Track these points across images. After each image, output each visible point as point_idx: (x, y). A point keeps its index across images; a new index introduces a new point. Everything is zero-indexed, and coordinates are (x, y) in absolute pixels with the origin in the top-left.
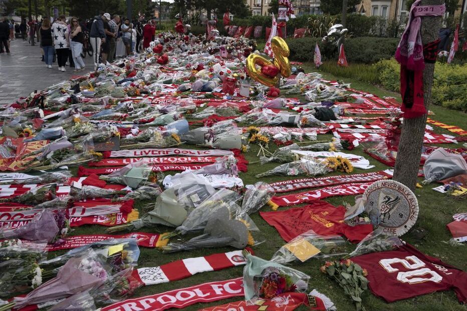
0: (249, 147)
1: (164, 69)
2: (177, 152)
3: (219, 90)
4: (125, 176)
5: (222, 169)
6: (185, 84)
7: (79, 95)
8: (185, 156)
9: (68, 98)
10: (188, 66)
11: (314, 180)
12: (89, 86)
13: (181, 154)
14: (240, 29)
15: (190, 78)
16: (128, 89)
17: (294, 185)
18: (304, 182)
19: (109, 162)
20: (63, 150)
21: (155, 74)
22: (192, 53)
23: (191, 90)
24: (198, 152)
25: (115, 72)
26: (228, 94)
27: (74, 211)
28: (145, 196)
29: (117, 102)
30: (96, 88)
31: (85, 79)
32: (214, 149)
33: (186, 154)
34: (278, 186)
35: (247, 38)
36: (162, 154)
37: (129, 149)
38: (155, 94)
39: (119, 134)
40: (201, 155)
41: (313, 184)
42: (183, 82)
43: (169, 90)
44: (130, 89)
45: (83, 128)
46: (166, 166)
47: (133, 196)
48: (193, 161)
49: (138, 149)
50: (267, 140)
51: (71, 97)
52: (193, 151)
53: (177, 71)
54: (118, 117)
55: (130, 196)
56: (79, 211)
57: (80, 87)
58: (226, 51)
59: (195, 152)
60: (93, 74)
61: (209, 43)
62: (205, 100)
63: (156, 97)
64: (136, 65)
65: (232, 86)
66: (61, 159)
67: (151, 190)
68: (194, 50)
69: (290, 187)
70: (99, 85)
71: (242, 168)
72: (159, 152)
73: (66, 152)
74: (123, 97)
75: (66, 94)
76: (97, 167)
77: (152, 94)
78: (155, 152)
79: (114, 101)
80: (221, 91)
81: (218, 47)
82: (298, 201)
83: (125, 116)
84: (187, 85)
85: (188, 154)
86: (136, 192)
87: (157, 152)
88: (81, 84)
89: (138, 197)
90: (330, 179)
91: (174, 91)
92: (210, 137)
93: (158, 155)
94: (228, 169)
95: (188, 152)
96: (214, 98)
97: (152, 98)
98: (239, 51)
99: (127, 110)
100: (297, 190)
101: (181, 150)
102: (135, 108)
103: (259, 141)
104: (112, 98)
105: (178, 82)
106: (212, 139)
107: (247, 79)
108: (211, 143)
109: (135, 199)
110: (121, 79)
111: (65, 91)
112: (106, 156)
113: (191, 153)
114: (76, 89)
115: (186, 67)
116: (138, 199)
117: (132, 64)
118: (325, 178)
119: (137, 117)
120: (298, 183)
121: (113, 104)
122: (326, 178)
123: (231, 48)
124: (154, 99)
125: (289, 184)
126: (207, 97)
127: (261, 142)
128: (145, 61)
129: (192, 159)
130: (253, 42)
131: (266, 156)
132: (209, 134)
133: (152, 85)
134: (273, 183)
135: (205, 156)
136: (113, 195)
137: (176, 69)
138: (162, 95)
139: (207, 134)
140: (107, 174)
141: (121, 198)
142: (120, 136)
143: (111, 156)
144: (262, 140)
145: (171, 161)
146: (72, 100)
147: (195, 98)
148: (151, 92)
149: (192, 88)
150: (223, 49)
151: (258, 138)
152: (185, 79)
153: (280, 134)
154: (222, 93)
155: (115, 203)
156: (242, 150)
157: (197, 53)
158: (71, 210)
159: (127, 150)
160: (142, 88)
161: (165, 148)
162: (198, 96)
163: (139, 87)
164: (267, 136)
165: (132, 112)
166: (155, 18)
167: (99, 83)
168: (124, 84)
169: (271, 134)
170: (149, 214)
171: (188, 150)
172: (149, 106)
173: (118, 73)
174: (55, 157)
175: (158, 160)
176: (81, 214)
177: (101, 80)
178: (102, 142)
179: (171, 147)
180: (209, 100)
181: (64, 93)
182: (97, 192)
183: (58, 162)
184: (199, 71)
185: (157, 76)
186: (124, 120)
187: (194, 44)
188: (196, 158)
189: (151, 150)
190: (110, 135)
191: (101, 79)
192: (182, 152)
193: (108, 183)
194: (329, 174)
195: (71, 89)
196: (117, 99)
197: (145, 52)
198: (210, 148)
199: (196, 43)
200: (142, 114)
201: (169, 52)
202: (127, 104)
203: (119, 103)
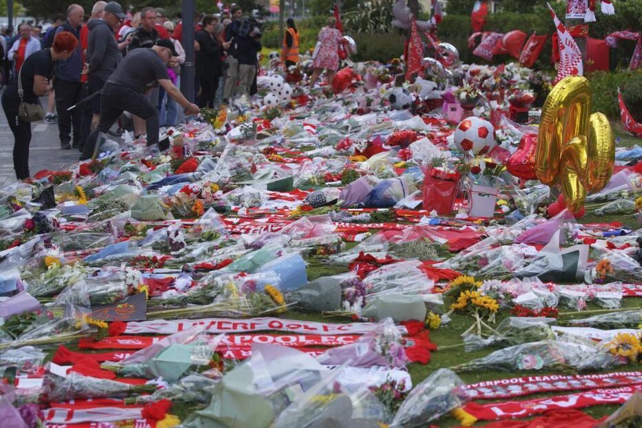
0: (449, 320)
1: (276, 153)
2: (276, 324)
3: (413, 204)
4: (154, 359)
5: (368, 355)
6: (324, 190)
7: (51, 215)
8: (293, 334)
9: (27, 220)
10: (343, 146)
11: (575, 378)
12: (78, 194)
13: (284, 328)
14: (531, 44)
15: (344, 174)
16: (174, 200)
17: (526, 385)
18: (552, 382)
19: (121, 342)
20: (24, 316)
21: (247, 165)
22: (360, 112)
23: (340, 202)
24: (326, 329)
25: (144, 162)
26: (434, 213)
27: (51, 415)
28: (193, 394)
29: (144, 230)
30: (94, 200)
31: (67, 177)
32: (362, 321)
33: (295, 330)
34: (489, 387)
35: (525, 69)
36: (239, 329)
37: (168, 319)
38: (242, 212)
39: (145, 288)
40: (330, 332)
41: (569, 384)
42: (322, 185)
43: (280, 204)
44: (178, 199)
45: (66, 275)
46: (245, 351)
47: (170, 394)
48: (308, 342)
49: (189, 318)
50: (493, 305)
51: (34, 219)
52: (311, 324)
53: (310, 157)
54: (145, 259)
55: (163, 394)
56: (61, 415)
57: (56, 196)
58: (458, 106)
59: (318, 326)
60: (89, 166)
61: (412, 82)
62: (370, 225)
63: (243, 219)
64: (202, 144)
65: (446, 194)
66: (19, 333)
67: (207, 383)
68: (369, 102)
69: (516, 390)
70: (102, 194)
71: (417, 356)
72: (235, 326)
73: (31, 318)
74: (161, 220)
75: (23, 210)
76: (96, 350)
77: (235, 212)
78: (224, 326)
79: (139, 228)
80: (419, 207)
81: (438, 94)
82: (523, 412)
83: (163, 259)
84: (331, 192)
85: (301, 330)
86: (175, 386)
87: (231, 326)
88: (57, 189)
89: (180, 395)
90: (612, 378)
91: (294, 206)
92: (356, 294)
93: (232, 331)
94: (383, 354)
95: (299, 326)
96: (397, 221)
97: (235, 220)
98: (494, 104)
99: (168, 246)
100: (528, 396)
101: (285, 322)
102: (189, 243)
103: (474, 307)
104: (133, 222)
105: (308, 184)
106: (360, 299)
107: (486, 173)
108: (356, 309)
109: (173, 400)
110: (160, 177)
111: (19, 204)
112: (116, 330)
113: (306, 327)
114: (47, 199)
115: (338, 149)
116: (180, 400)
117: (189, 142)
118: (601, 376)
119: (192, 260)
120: (535, 383)
121: (135, 235)
122: (604, 376)
123: (473, 95)
124: (238, 223)
125: (515, 384)
126: (376, 219)
127: (477, 308)
128: (226, 133)
129: (307, 339)
130: (540, 78)
131: (483, 336)
132: (352, 289)
133: (237, 192)
134: (478, 382)
135: (337, 336)
136: (130, 393)
137: (309, 153)
138: (261, 216)
139: (349, 289)
140: (117, 360)
141: (145, 397)
142: (147, 294)
143: (127, 331)
144: (482, 304)
145: (260, 341)
146: (37, 225)
147: (345, 222)
148: (233, 208)
149: (341, 198)
150: (449, 98)
151: (473, 300)
152: (329, 178)
153: (531, 293)
154: (421, 211)
155: (131, 405)
156: (429, 324)
157: (375, 111)
158: (46, 412)
159: (164, 321)
160: (210, 199)
161: (248, 317)
162: (354, 217)
163: (203, 194)
164: (497, 298)
165: (182, 250)
166: (269, 14)
167: (103, 187)
168: (165, 189)
169: (506, 295)
170: (198, 415)
171: (302, 323)
172: (222, 238)
173: (151, 165)
174: (9, 329)
175: (232, 340)
176: (66, 420)
177: (105, 180)
178: (107, 305)
179: (264, 315)
180: (382, 225)
181: (18, 208)
182: (97, 386)
183: (14, 339)
184: (368, 157)
185: (254, 169)
186: (161, 266)
187: (374, 85)
188: (318, 337)
189: (217, 320)
190: (126, 292)
191: (106, 178)
192: (288, 326)
193: (118, 375)
194: (615, 367)
195: (33, 201)
196: (144, 224)
197: (229, 111)
198: (353, 319)
199: (379, 83)
200: (204, 253)
201: (298, 110)
202: (169, 233)
203: (150, 231)
